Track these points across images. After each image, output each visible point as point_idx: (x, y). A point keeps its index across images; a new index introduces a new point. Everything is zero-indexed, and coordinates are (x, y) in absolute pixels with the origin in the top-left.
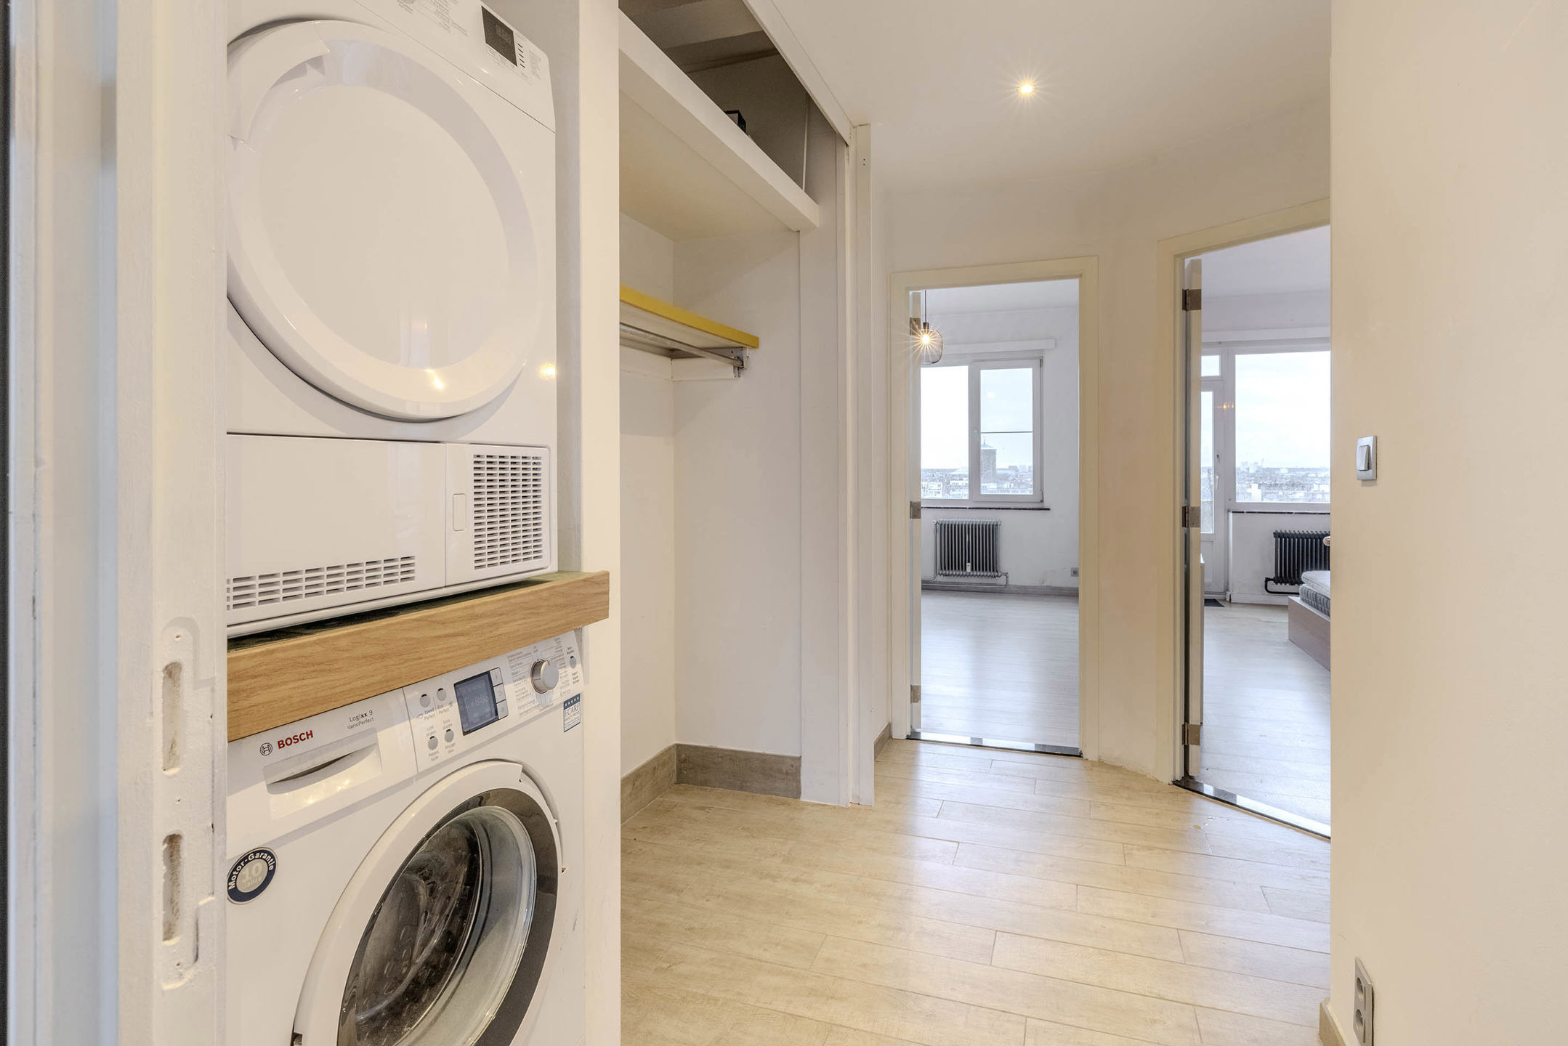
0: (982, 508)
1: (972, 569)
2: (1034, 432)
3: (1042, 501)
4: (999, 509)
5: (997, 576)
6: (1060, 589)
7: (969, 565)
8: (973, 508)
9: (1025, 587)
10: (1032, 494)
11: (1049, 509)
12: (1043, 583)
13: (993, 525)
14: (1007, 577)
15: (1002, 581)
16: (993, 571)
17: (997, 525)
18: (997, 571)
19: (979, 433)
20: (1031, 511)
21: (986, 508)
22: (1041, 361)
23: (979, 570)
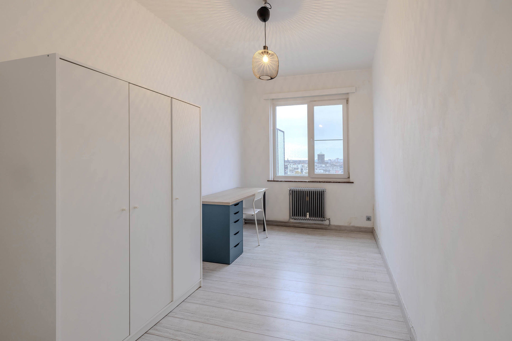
0: (315, 182)
1: (310, 216)
2: (344, 140)
3: (349, 178)
4: (325, 182)
5: (324, 220)
6: (360, 228)
7: (308, 214)
8: (310, 182)
9: (340, 226)
10: (343, 174)
11: (353, 183)
12: (350, 224)
13: (321, 192)
14: (330, 221)
15: (327, 222)
16: (322, 217)
17: (323, 191)
18: (324, 218)
19: (313, 140)
20: (343, 183)
21: (318, 182)
22: (347, 101)
23: (314, 217)
